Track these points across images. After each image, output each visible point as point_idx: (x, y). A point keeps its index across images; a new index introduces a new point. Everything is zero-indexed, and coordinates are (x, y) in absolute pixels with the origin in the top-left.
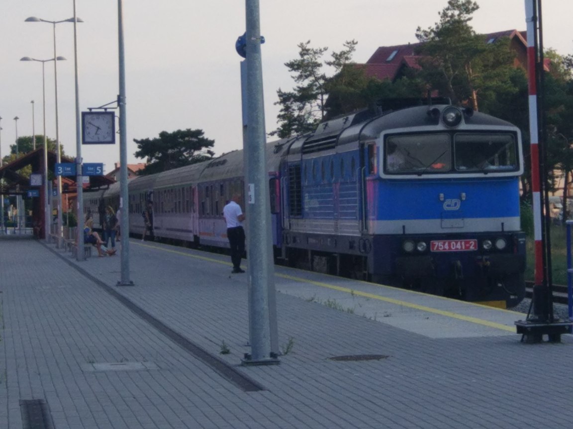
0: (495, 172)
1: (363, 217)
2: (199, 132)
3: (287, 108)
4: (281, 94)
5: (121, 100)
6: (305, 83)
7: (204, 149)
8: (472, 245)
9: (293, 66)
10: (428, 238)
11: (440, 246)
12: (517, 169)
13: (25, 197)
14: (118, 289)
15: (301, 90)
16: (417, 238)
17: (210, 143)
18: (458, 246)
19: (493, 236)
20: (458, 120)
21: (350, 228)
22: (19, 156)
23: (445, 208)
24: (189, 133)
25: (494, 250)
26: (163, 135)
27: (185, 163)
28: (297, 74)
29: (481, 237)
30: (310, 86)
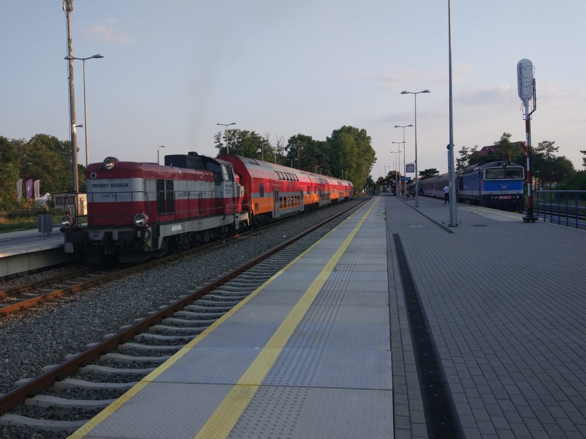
0: (516, 178)
1: (480, 190)
2: (435, 169)
3: (459, 163)
4: (457, 159)
5: (416, 161)
6: (464, 156)
7: (437, 174)
8: (510, 198)
9: (460, 152)
10: (498, 195)
11: (501, 197)
12: (523, 177)
13: (392, 185)
14: (415, 208)
15: (463, 158)
16: (494, 196)
17: (438, 172)
18: (506, 197)
19: (516, 195)
20: (506, 165)
21: (476, 193)
22: (390, 176)
23: (502, 188)
24: (433, 170)
25: (516, 198)
26: (426, 170)
27: (432, 177)
28: (461, 154)
29: (512, 195)
30: (465, 157)
